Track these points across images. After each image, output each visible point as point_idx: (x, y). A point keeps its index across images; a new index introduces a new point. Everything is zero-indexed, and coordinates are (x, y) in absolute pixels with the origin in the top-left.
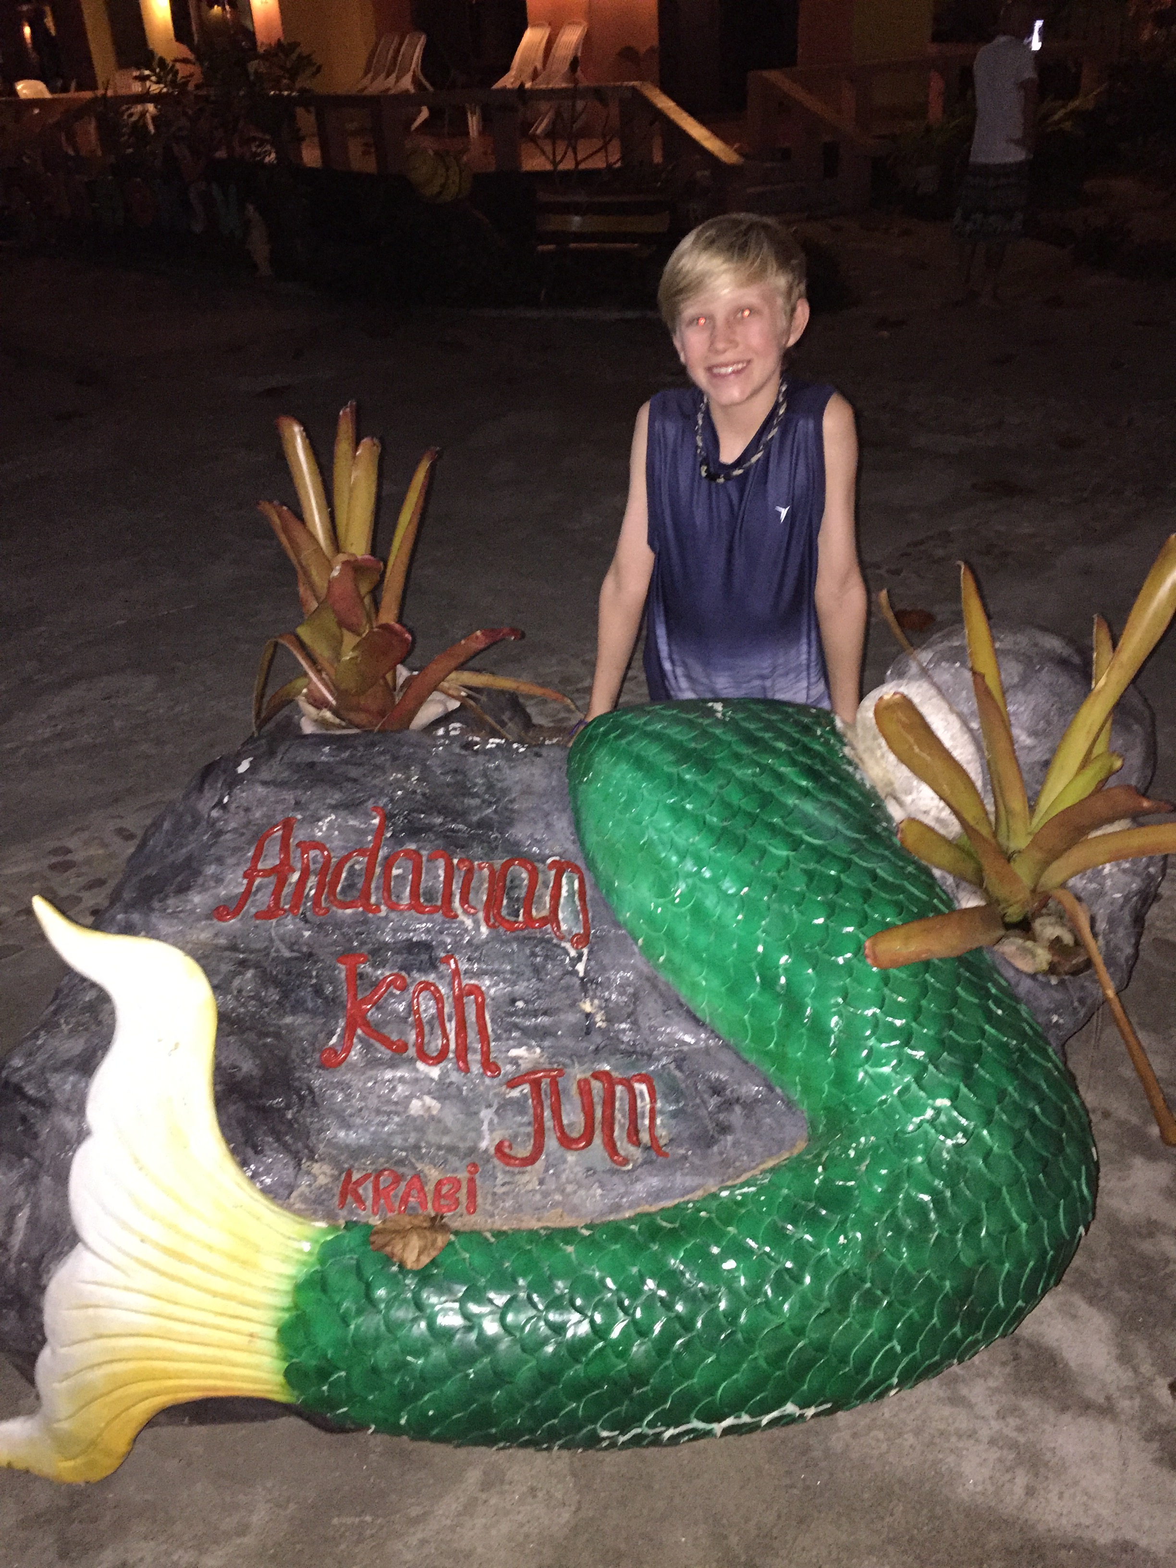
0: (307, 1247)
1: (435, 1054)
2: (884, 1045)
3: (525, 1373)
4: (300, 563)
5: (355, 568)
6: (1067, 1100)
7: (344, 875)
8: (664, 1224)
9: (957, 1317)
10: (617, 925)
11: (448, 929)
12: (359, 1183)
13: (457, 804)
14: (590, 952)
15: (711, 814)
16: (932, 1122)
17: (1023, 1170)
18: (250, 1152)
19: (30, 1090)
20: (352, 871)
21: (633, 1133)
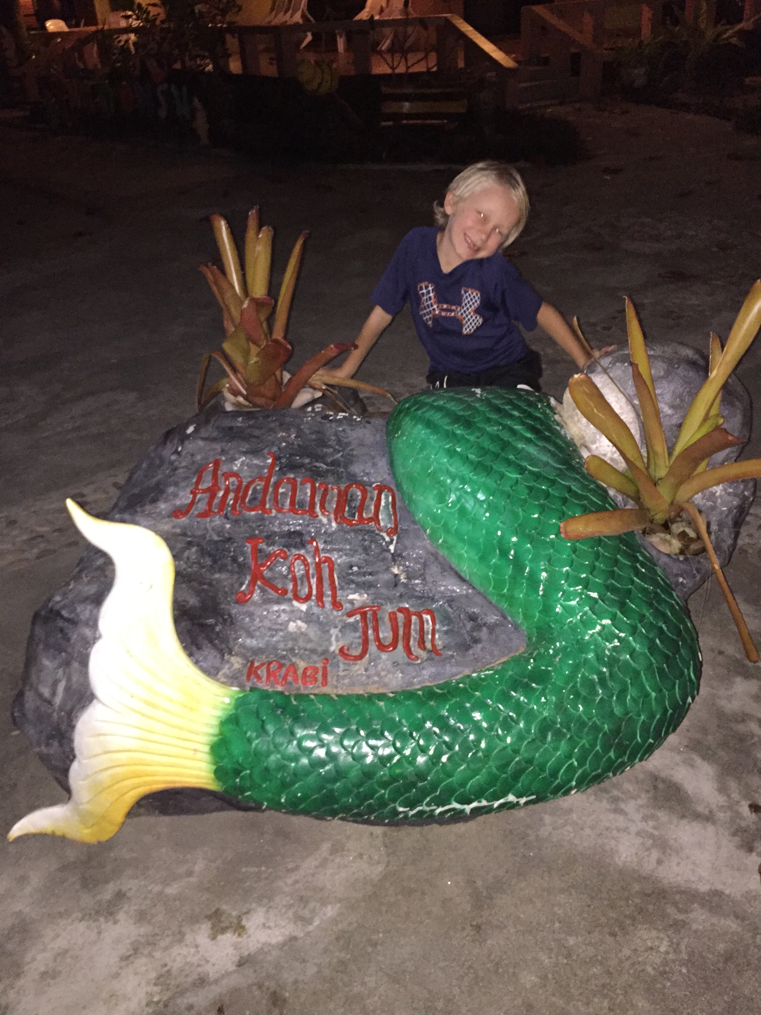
0: (227, 701)
1: (304, 597)
2: (572, 589)
3: (354, 774)
4: (224, 303)
5: (257, 304)
6: (683, 622)
7: (250, 492)
8: (438, 691)
9: (611, 746)
10: (414, 522)
11: (312, 524)
12: (258, 668)
13: (319, 451)
14: (398, 538)
15: (471, 453)
16: (599, 633)
17: (654, 661)
18: (194, 649)
19: (64, 613)
20: (255, 490)
21: (422, 643)
